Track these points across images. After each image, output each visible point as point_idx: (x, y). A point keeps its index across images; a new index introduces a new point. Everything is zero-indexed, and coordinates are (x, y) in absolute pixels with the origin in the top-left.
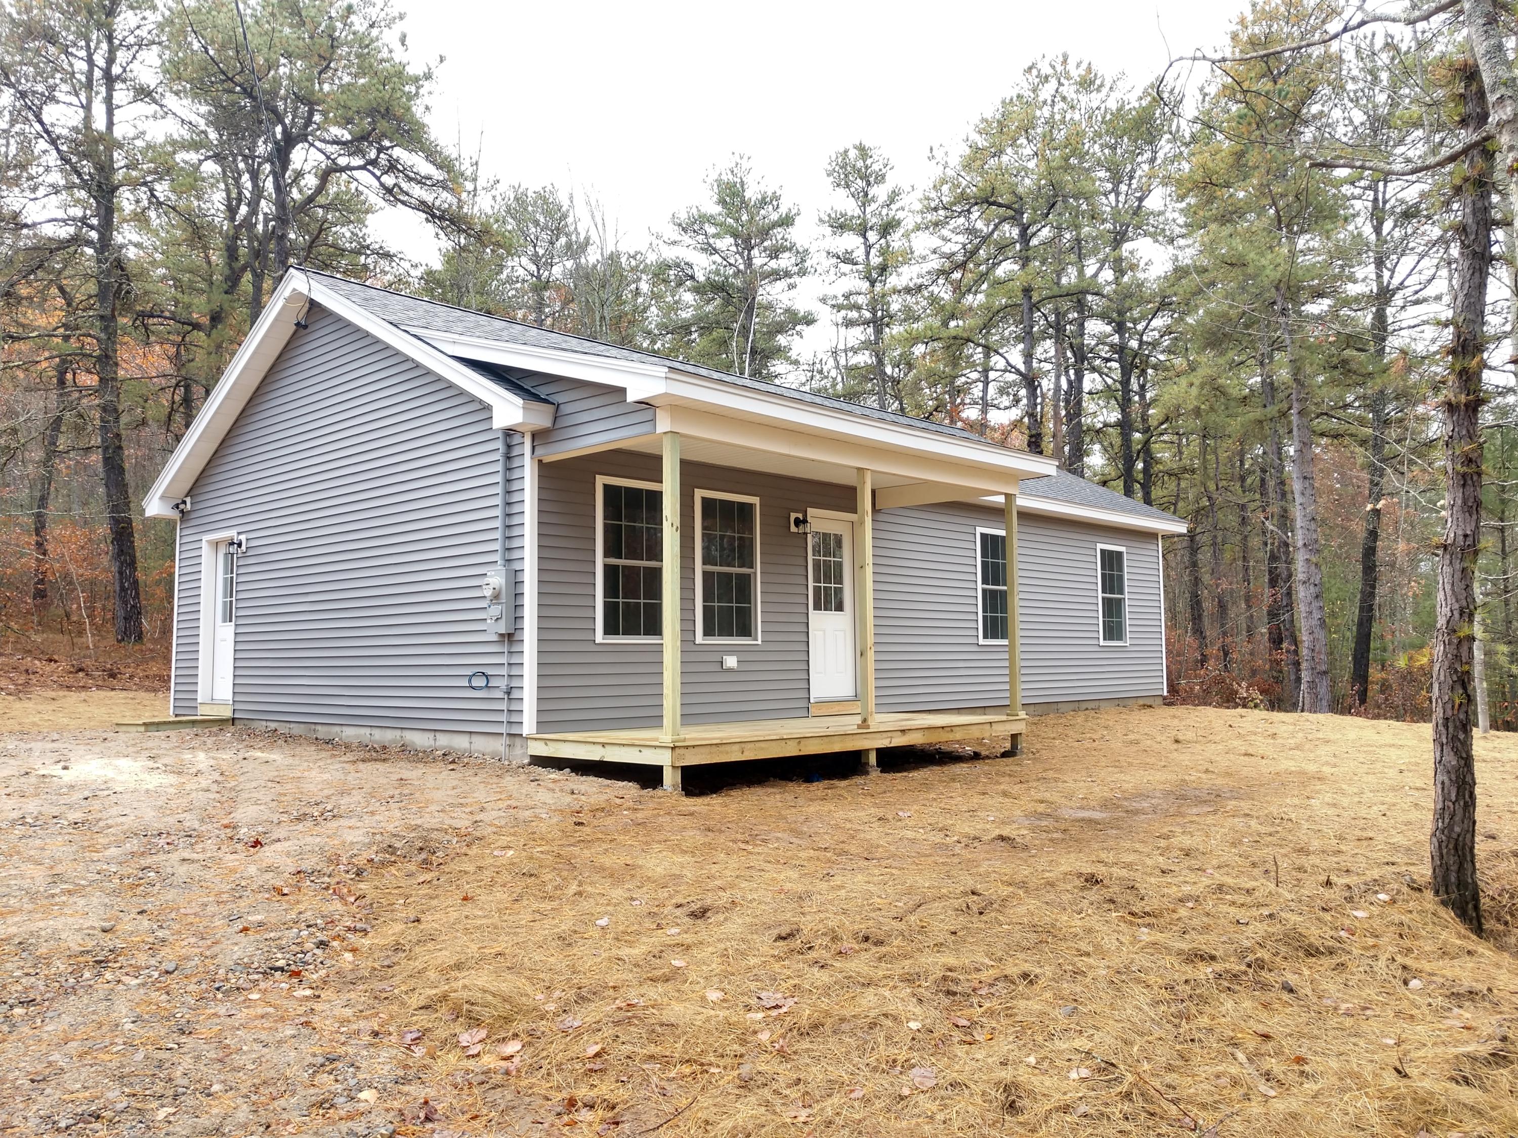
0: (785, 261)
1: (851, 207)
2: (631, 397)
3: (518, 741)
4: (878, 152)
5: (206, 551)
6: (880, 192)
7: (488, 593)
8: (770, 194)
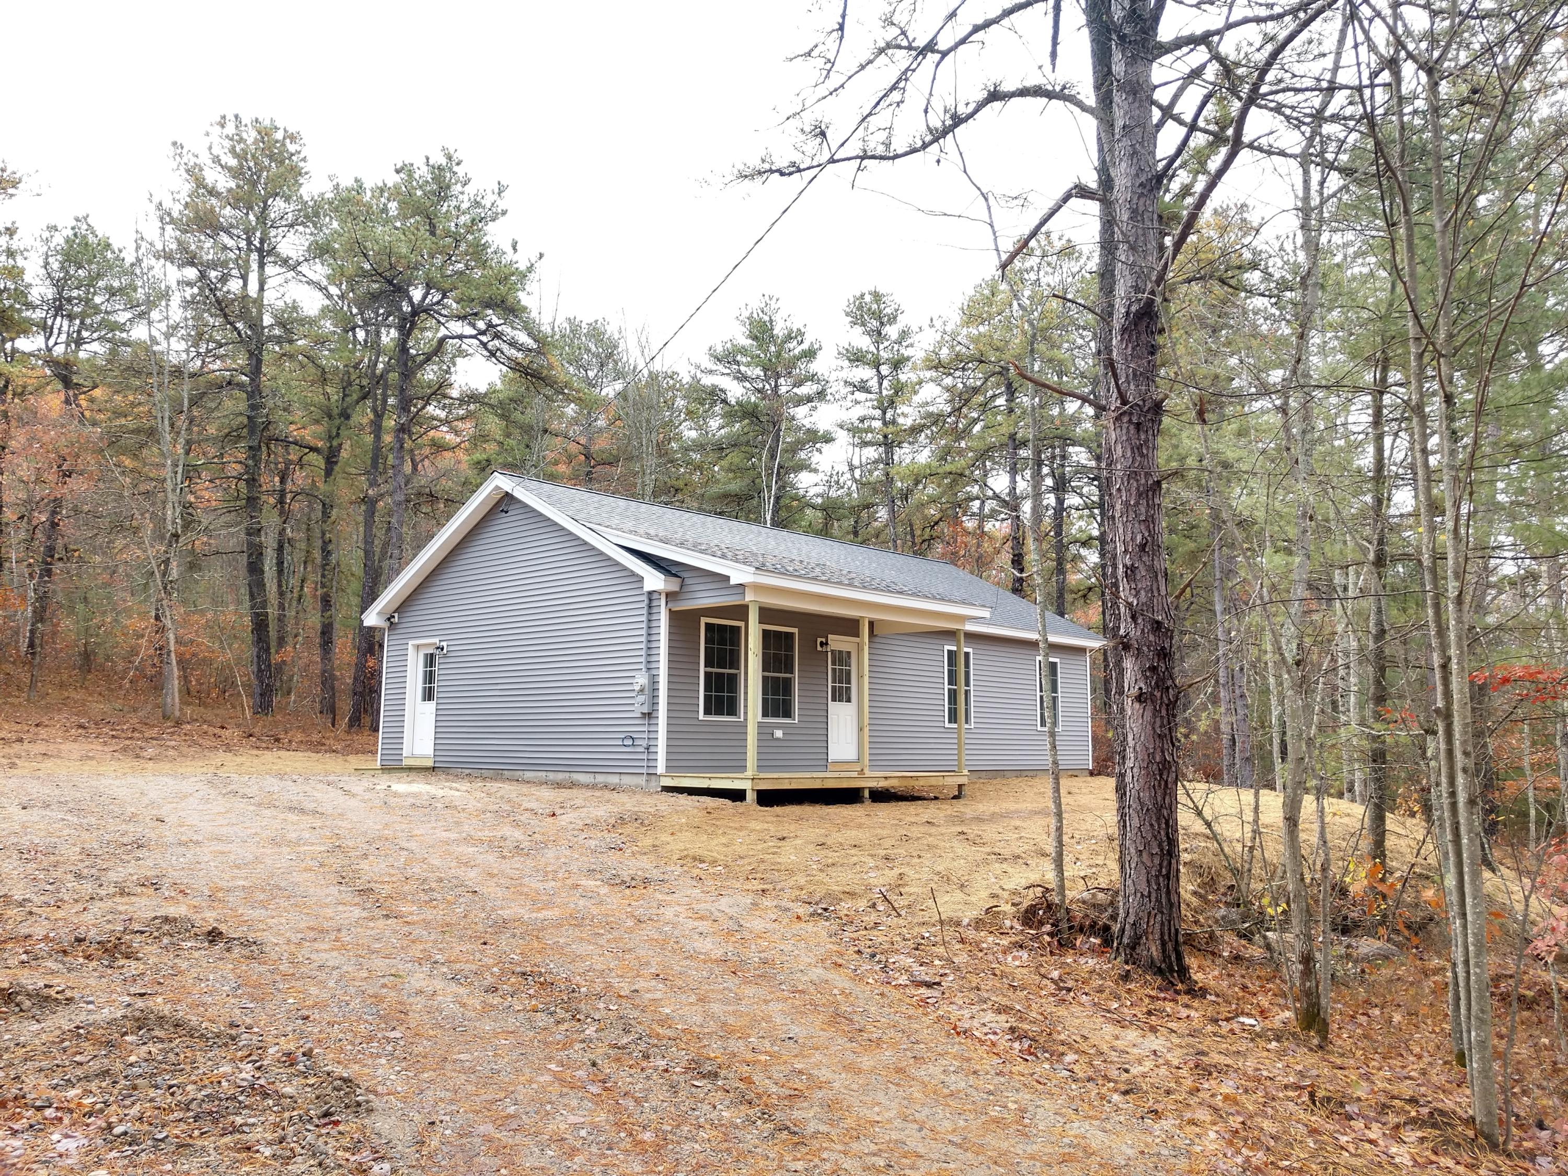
0: (807, 389)
1: (864, 343)
2: (733, 581)
3: (653, 778)
4: (891, 298)
5: (411, 651)
6: (892, 331)
7: (637, 688)
8: (795, 330)
